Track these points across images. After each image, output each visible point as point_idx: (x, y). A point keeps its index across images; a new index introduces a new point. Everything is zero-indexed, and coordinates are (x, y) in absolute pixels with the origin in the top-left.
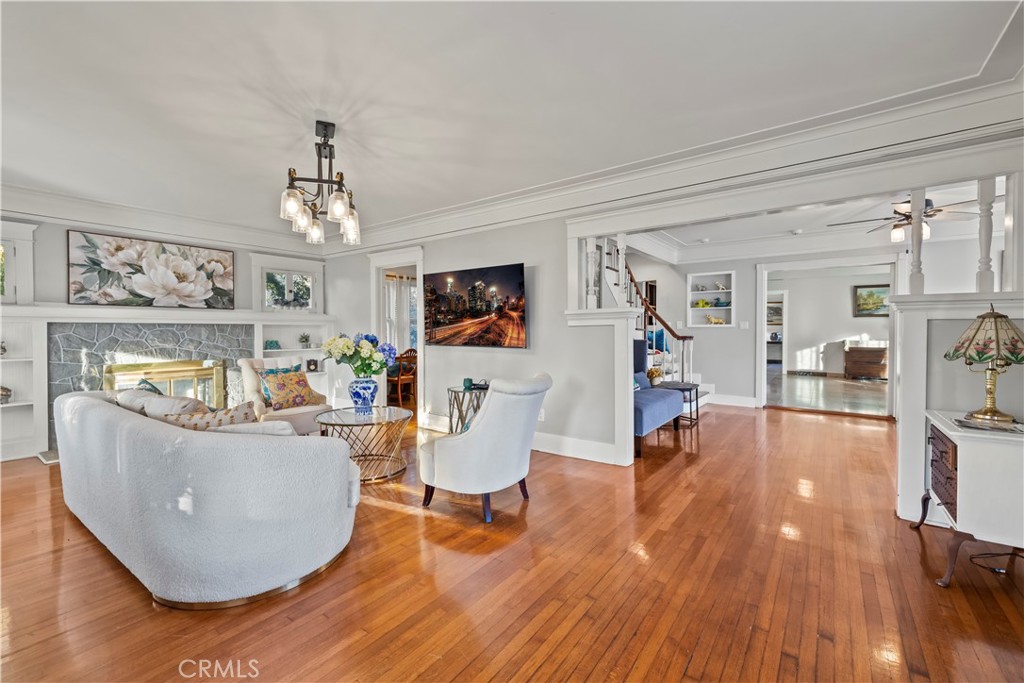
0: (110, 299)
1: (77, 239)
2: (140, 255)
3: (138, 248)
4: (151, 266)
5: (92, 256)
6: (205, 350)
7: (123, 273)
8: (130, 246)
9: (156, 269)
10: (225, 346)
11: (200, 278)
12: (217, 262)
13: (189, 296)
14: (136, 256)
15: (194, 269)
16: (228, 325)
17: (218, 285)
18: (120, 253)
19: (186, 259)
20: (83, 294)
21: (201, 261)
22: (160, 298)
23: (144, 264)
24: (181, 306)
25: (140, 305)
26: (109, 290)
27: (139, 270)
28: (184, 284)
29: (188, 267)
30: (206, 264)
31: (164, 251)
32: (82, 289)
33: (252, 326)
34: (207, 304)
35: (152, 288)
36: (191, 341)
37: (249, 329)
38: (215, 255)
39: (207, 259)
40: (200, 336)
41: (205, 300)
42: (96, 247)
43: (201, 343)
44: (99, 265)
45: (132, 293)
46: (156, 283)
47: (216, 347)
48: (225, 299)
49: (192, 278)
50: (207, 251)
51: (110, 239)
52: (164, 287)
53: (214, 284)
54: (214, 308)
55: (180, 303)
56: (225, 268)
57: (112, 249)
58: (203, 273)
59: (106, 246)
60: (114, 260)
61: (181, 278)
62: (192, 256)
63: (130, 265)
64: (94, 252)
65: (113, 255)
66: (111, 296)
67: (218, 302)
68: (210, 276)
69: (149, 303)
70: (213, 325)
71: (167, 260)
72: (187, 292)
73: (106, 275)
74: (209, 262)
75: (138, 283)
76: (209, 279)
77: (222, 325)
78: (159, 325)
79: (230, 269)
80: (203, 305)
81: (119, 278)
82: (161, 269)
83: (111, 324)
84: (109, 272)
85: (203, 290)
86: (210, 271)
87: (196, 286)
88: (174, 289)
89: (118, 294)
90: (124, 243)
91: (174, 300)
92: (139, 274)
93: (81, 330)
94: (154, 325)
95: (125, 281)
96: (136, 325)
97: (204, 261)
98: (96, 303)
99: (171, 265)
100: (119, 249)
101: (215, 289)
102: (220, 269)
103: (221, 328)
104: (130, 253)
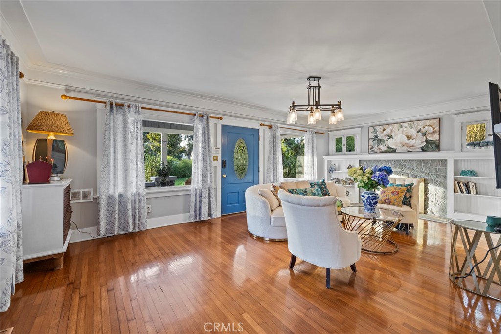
0: (381, 151)
1: (372, 129)
2: (392, 131)
3: (391, 128)
4: (396, 134)
5: (375, 135)
6: (416, 173)
7: (385, 140)
8: (388, 128)
9: (398, 135)
10: (427, 171)
11: (418, 137)
12: (428, 126)
13: (412, 146)
14: (390, 131)
15: (416, 132)
16: (430, 160)
17: (429, 138)
18: (384, 131)
19: (412, 128)
20: (372, 149)
21: (419, 128)
22: (399, 149)
23: (393, 134)
24: (408, 151)
25: (391, 152)
26: (380, 147)
27: (391, 137)
28: (410, 140)
29: (413, 132)
30: (422, 129)
31: (401, 126)
32: (372, 148)
33: (446, 161)
34: (422, 149)
35: (396, 144)
36: (408, 168)
37: (444, 162)
38: (428, 122)
39: (423, 126)
40: (413, 166)
41: (421, 147)
42: (377, 131)
43: (413, 169)
44: (377, 138)
45: (389, 147)
46: (398, 142)
47: (422, 172)
48: (433, 146)
49: (414, 137)
50: (423, 122)
51: (381, 127)
52: (401, 143)
53: (426, 138)
54: (426, 151)
55: (408, 150)
56: (434, 129)
57: (382, 131)
58: (420, 134)
59: (380, 130)
60: (382, 135)
61: (409, 138)
62: (415, 126)
63: (388, 136)
64: (376, 133)
65: (382, 133)
66: (381, 149)
67: (429, 148)
68: (424, 134)
69: (394, 151)
70: (421, 160)
71: (403, 131)
72: (412, 144)
73: (380, 141)
74: (424, 127)
75: (391, 143)
76: (423, 136)
77: (426, 160)
78: (394, 161)
79: (437, 128)
80: (420, 150)
81: (384, 141)
82: (400, 135)
83: (377, 160)
84: (381, 140)
85: (420, 142)
86: (424, 132)
87: (416, 141)
88: (405, 144)
89: (384, 148)
90: (385, 127)
91: (405, 149)
92: (391, 139)
93: (368, 163)
94: (392, 160)
95: (386, 143)
96: (385, 161)
97: (422, 127)
98: (376, 153)
99: (404, 133)
100: (384, 130)
101: (427, 141)
102: (431, 129)
103: (425, 162)
104: (388, 131)
